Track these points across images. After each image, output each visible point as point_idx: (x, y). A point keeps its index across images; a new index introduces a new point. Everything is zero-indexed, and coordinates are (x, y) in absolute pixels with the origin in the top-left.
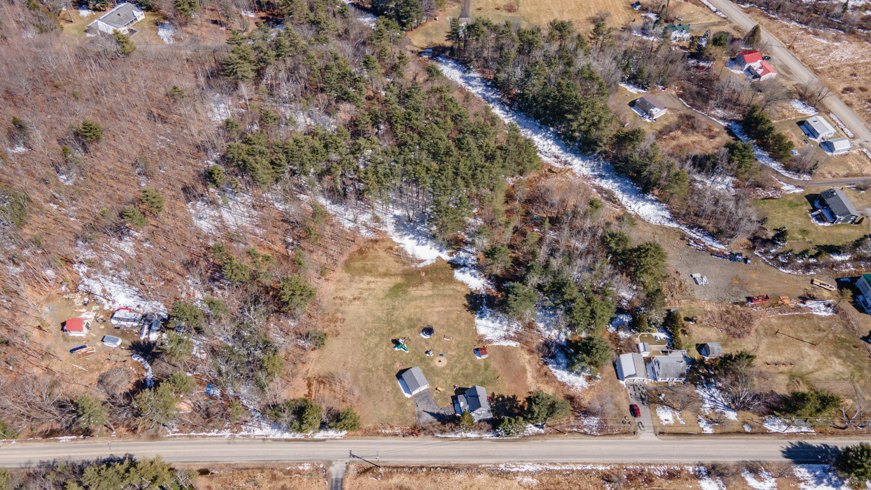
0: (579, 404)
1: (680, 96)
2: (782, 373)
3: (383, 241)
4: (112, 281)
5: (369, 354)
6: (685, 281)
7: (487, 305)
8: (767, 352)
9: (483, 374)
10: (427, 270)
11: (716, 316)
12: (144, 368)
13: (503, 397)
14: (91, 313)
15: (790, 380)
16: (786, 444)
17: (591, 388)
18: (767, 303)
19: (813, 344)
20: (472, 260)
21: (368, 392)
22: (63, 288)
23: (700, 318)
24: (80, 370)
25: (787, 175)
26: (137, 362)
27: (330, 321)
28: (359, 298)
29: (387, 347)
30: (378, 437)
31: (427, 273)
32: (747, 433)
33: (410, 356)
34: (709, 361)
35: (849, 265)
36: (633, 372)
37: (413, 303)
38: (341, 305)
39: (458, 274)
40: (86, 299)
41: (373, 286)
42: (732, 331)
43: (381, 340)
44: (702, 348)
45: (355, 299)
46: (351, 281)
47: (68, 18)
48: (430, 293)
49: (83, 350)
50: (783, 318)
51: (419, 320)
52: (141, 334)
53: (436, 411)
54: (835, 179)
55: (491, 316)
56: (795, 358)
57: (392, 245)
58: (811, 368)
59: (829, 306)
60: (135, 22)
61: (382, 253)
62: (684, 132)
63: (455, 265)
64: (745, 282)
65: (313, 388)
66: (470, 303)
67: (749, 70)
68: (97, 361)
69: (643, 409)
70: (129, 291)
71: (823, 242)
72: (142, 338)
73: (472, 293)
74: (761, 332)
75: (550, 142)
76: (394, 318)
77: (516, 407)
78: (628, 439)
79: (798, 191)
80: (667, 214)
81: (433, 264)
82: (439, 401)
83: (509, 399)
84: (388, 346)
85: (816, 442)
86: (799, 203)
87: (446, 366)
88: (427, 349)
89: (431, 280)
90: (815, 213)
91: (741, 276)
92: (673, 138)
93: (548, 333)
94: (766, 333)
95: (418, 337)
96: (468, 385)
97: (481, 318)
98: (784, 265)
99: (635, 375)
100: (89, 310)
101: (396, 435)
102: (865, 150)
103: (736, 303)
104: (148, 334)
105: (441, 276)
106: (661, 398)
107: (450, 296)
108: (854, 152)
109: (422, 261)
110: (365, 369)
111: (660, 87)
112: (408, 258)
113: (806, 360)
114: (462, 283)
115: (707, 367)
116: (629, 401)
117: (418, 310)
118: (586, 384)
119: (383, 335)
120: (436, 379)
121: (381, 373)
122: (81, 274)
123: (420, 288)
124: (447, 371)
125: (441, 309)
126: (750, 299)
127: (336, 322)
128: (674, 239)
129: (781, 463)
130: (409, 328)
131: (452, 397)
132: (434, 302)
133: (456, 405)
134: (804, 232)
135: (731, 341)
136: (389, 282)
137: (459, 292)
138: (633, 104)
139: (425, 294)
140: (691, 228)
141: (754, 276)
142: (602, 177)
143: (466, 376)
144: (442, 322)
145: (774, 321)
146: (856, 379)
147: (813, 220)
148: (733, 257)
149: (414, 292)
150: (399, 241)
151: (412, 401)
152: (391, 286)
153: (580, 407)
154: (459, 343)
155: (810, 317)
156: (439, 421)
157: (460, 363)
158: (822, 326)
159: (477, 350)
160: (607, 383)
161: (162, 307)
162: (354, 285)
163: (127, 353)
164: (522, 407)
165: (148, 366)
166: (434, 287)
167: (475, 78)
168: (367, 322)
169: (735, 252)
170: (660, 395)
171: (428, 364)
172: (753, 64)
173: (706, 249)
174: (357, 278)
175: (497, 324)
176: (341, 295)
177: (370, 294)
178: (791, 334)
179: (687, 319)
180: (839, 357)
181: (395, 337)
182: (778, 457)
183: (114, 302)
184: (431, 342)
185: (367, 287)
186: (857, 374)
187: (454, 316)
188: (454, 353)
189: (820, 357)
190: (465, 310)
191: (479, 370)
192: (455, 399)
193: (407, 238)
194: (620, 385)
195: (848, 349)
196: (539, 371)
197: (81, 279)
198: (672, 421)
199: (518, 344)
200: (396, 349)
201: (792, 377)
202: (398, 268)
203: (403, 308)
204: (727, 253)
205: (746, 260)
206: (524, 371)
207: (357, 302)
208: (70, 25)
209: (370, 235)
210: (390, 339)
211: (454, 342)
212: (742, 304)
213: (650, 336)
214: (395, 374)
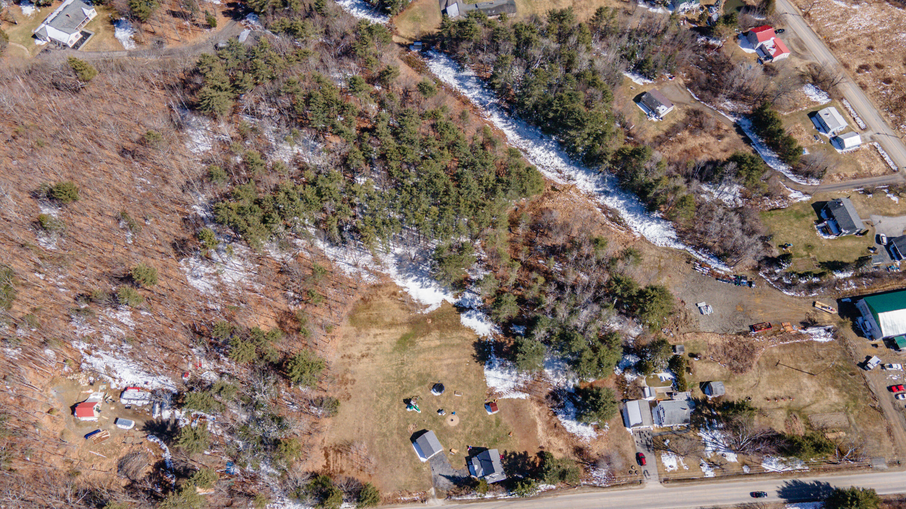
0: (588, 454)
1: (689, 85)
2: (781, 408)
3: (386, 286)
4: (114, 356)
5: (382, 417)
6: (690, 311)
7: (495, 353)
8: (767, 386)
9: (495, 430)
10: (433, 316)
11: (720, 349)
12: (161, 449)
13: (515, 454)
14: (99, 393)
15: (788, 415)
16: (781, 483)
17: (599, 438)
18: (770, 331)
19: (811, 374)
20: (478, 302)
21: (385, 458)
22: (66, 369)
23: (704, 353)
24: (98, 456)
25: (795, 180)
26: (153, 443)
27: (341, 383)
28: (367, 355)
29: (399, 408)
30: (398, 505)
31: (433, 320)
32: (746, 475)
33: (422, 416)
34: (712, 400)
35: (851, 283)
36: (639, 421)
37: (422, 356)
38: (350, 365)
39: (465, 320)
40: (92, 379)
41: (380, 339)
42: (735, 366)
43: (393, 400)
44: (705, 386)
45: (363, 356)
46: (358, 336)
47: (11, 19)
48: (438, 343)
49: (98, 435)
50: (784, 347)
51: (429, 375)
52: (152, 411)
53: (451, 474)
54: (843, 182)
55: (500, 366)
56: (794, 391)
57: (395, 290)
58: (808, 400)
59: (829, 330)
60: (87, 22)
61: (386, 300)
62: (691, 132)
63: (461, 309)
64: (749, 309)
65: (331, 458)
66: (478, 353)
67: (761, 48)
68: (114, 445)
69: (649, 457)
70: (134, 367)
71: (827, 258)
72: (155, 416)
73: (479, 340)
74: (763, 364)
75: (553, 154)
76: (404, 374)
77: (528, 464)
78: (635, 489)
79: (805, 198)
80: (673, 234)
81: (438, 309)
82: (454, 463)
83: (520, 455)
84: (400, 406)
85: (808, 480)
86: (805, 213)
87: (459, 425)
88: (439, 407)
89: (438, 327)
90: (821, 225)
91: (745, 302)
92: (680, 141)
93: (556, 380)
94: (767, 365)
95: (429, 394)
96: (481, 444)
97: (490, 368)
98: (788, 287)
99: (641, 424)
100: (96, 390)
101: (415, 501)
102: (876, 144)
103: (739, 334)
104: (160, 412)
105: (448, 321)
106: (666, 443)
107: (458, 345)
108: (865, 147)
109: (427, 306)
110: (380, 434)
111: (668, 75)
112: (413, 304)
113: (804, 392)
114: (470, 330)
115: (710, 407)
116: (635, 449)
117: (427, 364)
118: (594, 434)
119: (394, 395)
120: (450, 439)
121: (396, 437)
122: (82, 352)
123: (427, 338)
124: (460, 431)
125: (449, 361)
126: (753, 328)
127: (346, 384)
128: (680, 263)
129: (777, 503)
130: (419, 385)
131: (466, 458)
132: (442, 353)
133: (470, 467)
134: (809, 247)
135: (734, 377)
136: (396, 333)
137: (466, 340)
138: (638, 99)
139: (433, 344)
140: (696, 248)
141: (758, 301)
142: (606, 193)
143: (478, 435)
144: (452, 376)
145: (775, 351)
146: (850, 410)
147: (819, 233)
148: (738, 280)
149: (422, 343)
150: (403, 285)
151: (428, 466)
152: (398, 337)
153: (589, 458)
154: (470, 398)
155: (811, 343)
156: (455, 484)
157: (472, 420)
158: (821, 353)
159: (488, 404)
160: (614, 432)
161: (170, 382)
162: (361, 340)
163: (143, 434)
164: (534, 463)
165: (164, 446)
166: (441, 336)
167: (469, 77)
168: (377, 382)
169: (740, 274)
170: (664, 441)
171: (441, 424)
172: (765, 43)
173: (712, 273)
174: (363, 331)
175: (506, 375)
176: (348, 353)
177: (378, 349)
178: (792, 365)
179: (692, 355)
180: (836, 387)
181: (407, 396)
182: (774, 498)
183: (120, 380)
184: (442, 400)
185: (374, 341)
186: (852, 404)
187: (463, 369)
188: (465, 410)
189: (818, 388)
190: (473, 362)
191: (491, 426)
192: (469, 460)
193: (410, 280)
194: (627, 433)
195: (845, 377)
196: (548, 423)
197: (82, 357)
198: (676, 467)
199: (528, 395)
200: (408, 409)
201: (790, 411)
202: (402, 316)
203: (412, 363)
204: (733, 277)
205: (750, 284)
206: (534, 424)
207: (365, 360)
208: (15, 28)
209: (373, 280)
210: (402, 399)
211: (465, 398)
212: (745, 334)
213: (656, 377)
214: (408, 438)
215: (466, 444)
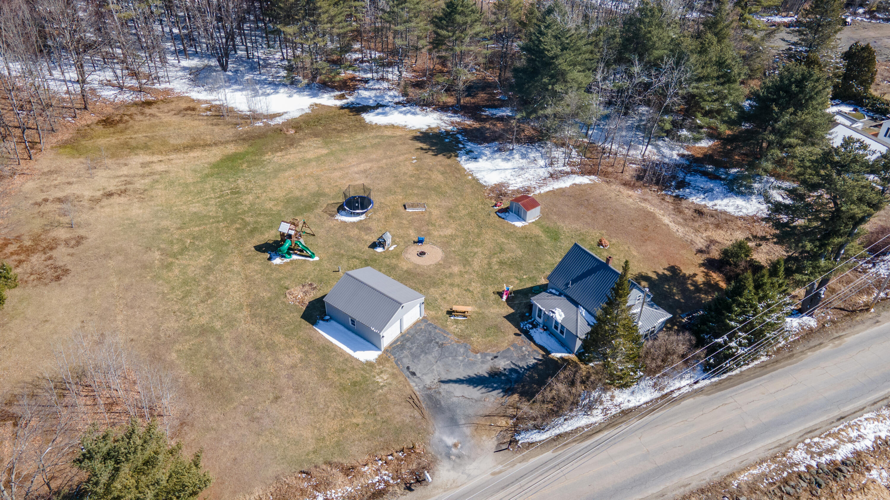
3: (166, 101)
5: (187, 294)
7: (471, 141)
9: (555, 248)
10: (297, 125)
20: (391, 97)
28: (124, 192)
29: (245, 265)
31: (298, 129)
33: (326, 264)
37: (288, 174)
38: (64, 213)
41: (159, 167)
43: (220, 254)
45: (109, 195)
46: (92, 168)
48: (323, 151)
51: (319, 194)
55: (494, 152)
57: (192, 105)
61: (169, 118)
63: (358, 108)
66: (432, 145)
73: (424, 133)
76: (244, 207)
77: (698, 290)
81: (305, 116)
82: (476, 340)
83: (662, 278)
84: (248, 261)
87: (445, 260)
88: (371, 239)
89: (316, 135)
95: (331, 224)
96: (533, 278)
97: (473, 159)
105: (336, 126)
107: (376, 145)
110: (187, 331)
112: (240, 117)
114: (392, 127)
117: (305, 181)
119: (224, 244)
120: (435, 291)
121: (248, 326)
123: (293, 150)
124: (456, 269)
125: (366, 166)
127: (50, 248)
132: (341, 161)
136: (206, 156)
137: (393, 136)
139: (310, 155)
143: (512, 264)
144: (384, 183)
149: (281, 158)
150: (210, 98)
151: (389, 368)
152: (214, 160)
154: (450, 210)
156: (508, 391)
157: (478, 244)
162: (103, 173)
166: (327, 143)
168: (161, 231)
171: (395, 265)
174: (107, 161)
175: (519, 161)
176: (59, 195)
177: (156, 181)
181: (267, 237)
184: (373, 225)
185: (141, 171)
187: (407, 169)
188: (449, 232)
190: (427, 156)
191: (539, 245)
192: (520, 322)
193: (225, 91)
196: (678, 211)
199: (592, 178)
200: (277, 261)
203: (264, 187)
206: (650, 216)
207: (117, 200)
209: (129, 97)
210: (250, 246)
211: (436, 212)
214: (297, 316)
215: (491, 289)
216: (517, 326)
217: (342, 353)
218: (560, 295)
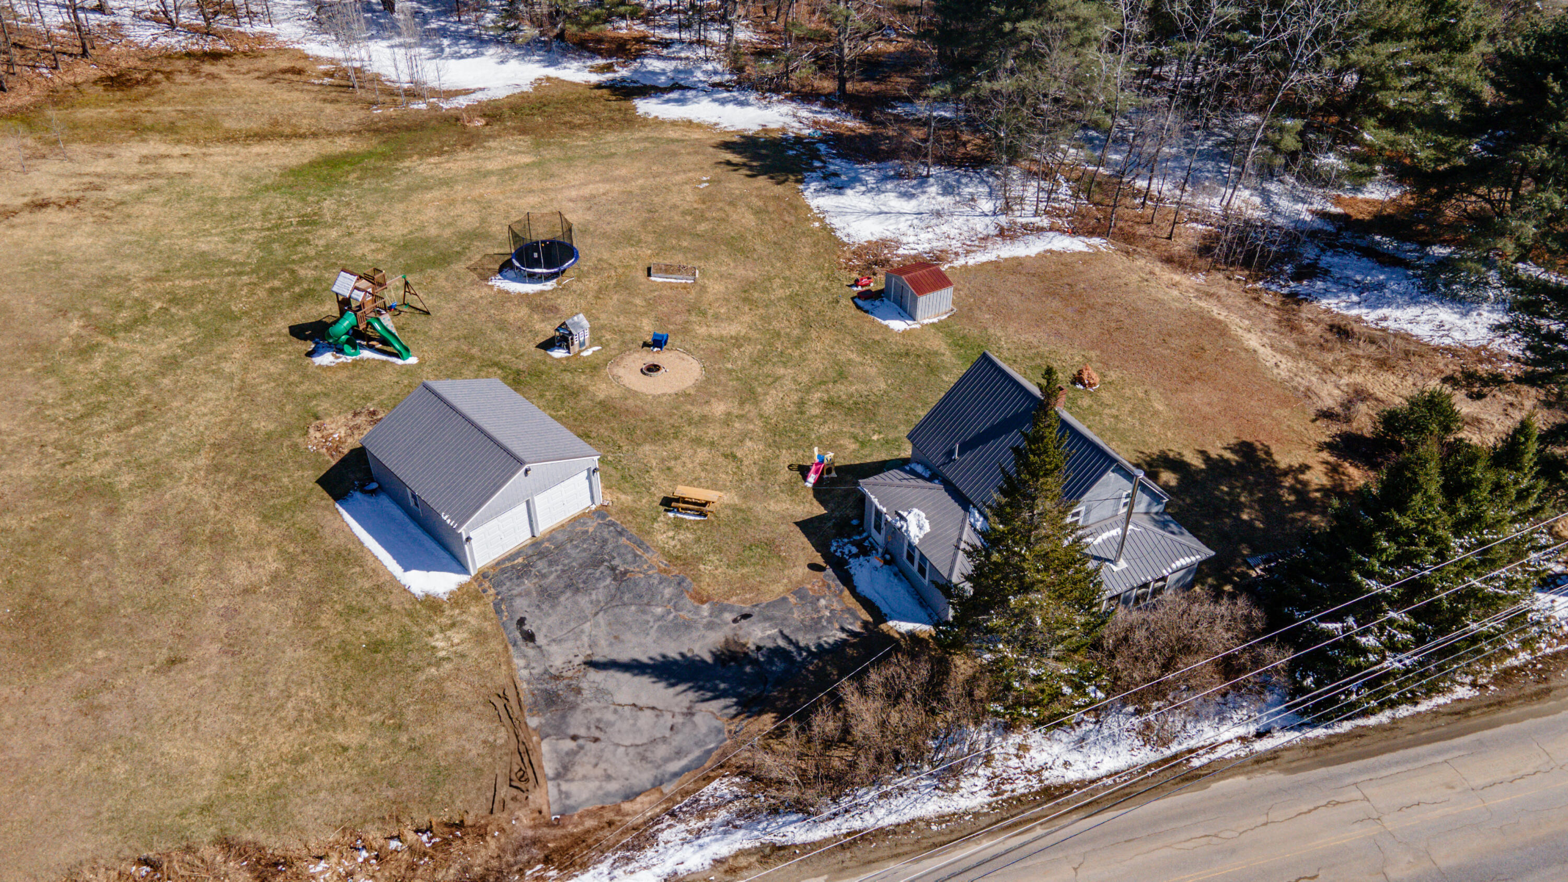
3: (251, 54)
5: (95, 410)
7: (842, 156)
10: (493, 112)
20: (708, 73)
28: (73, 203)
29: (250, 361)
31: (494, 118)
33: (427, 374)
37: (432, 195)
41: (176, 166)
43: (212, 337)
46: (37, 156)
48: (524, 158)
51: (476, 235)
53: (699, 645)
55: (885, 180)
57: (297, 64)
61: (245, 84)
63: (631, 90)
66: (755, 158)
73: (748, 137)
76: (309, 250)
81: (518, 97)
82: (712, 570)
84: (264, 353)
87: (702, 386)
88: (551, 329)
89: (524, 130)
95: (477, 294)
97: (836, 189)
105: (573, 117)
107: (638, 153)
114: (688, 124)
117: (460, 210)
119: (229, 316)
120: (652, 451)
121: (192, 490)
123: (464, 155)
124: (721, 408)
125: (597, 188)
130: (414, 268)
132: (550, 177)
133: (868, 558)
136: (284, 154)
137: (682, 139)
139: (495, 164)
143: (859, 409)
144: (623, 223)
149: (430, 167)
150: (339, 54)
151: (473, 616)
152: (296, 161)
154: (751, 286)
156: (751, 704)
157: (792, 360)
159: (867, 295)
162: (53, 167)
164: (1339, 495)
166: (542, 145)
168: (109, 281)
171: (572, 391)
174: (76, 147)
175: (935, 200)
177: (153, 190)
184: (567, 302)
185: (134, 169)
187: (682, 199)
188: (732, 329)
190: (735, 176)
191: (931, 370)
193: (376, 45)
196: (1287, 325)
199: (1095, 241)
200: (327, 359)
203: (371, 216)
206: (1213, 328)
209: (181, 42)
210: (282, 325)
211: (716, 287)
215: (787, 457)
216: (821, 546)
217: (378, 569)
218: (930, 479)
